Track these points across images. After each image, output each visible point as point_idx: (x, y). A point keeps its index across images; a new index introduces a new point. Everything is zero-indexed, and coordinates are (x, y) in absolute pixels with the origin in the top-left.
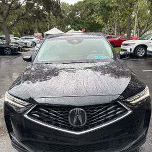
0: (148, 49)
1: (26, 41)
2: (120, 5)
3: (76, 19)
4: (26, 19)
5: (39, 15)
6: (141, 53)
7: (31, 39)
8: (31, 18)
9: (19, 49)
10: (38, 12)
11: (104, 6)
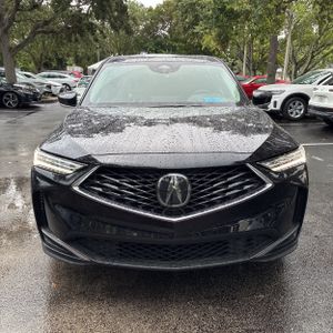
0: (311, 102)
1: (50, 81)
2: (256, 7)
3: (158, 39)
4: (52, 32)
5: (79, 26)
6: (297, 111)
7: (60, 77)
8: (62, 31)
9: (35, 97)
10: (78, 18)
11: (222, 10)
